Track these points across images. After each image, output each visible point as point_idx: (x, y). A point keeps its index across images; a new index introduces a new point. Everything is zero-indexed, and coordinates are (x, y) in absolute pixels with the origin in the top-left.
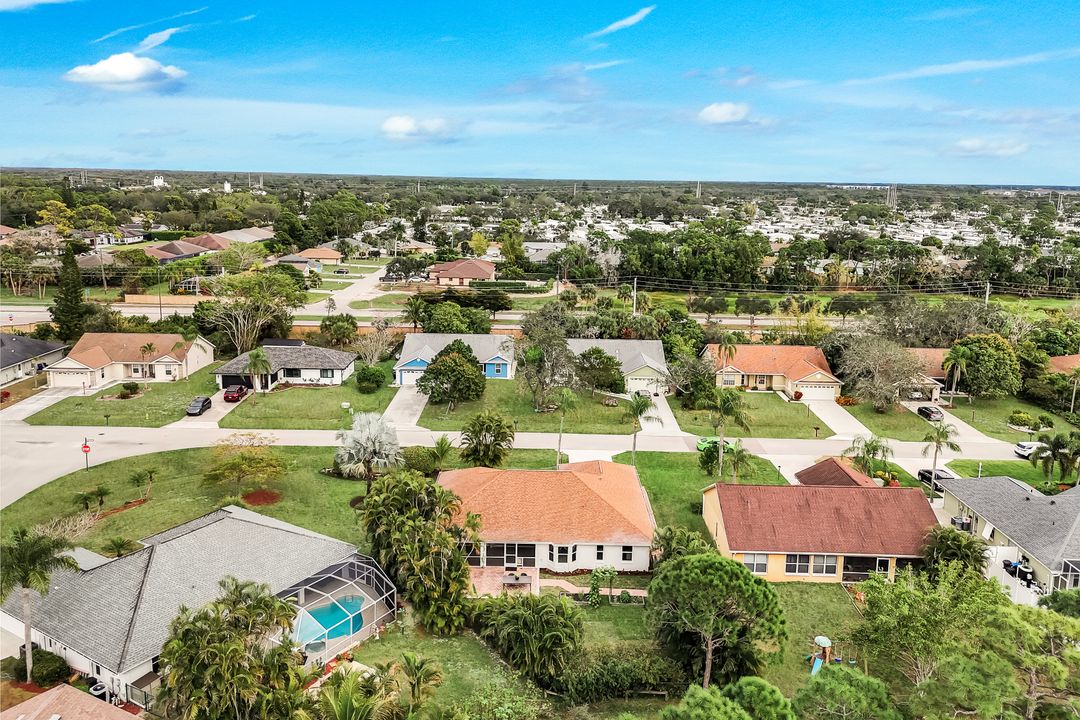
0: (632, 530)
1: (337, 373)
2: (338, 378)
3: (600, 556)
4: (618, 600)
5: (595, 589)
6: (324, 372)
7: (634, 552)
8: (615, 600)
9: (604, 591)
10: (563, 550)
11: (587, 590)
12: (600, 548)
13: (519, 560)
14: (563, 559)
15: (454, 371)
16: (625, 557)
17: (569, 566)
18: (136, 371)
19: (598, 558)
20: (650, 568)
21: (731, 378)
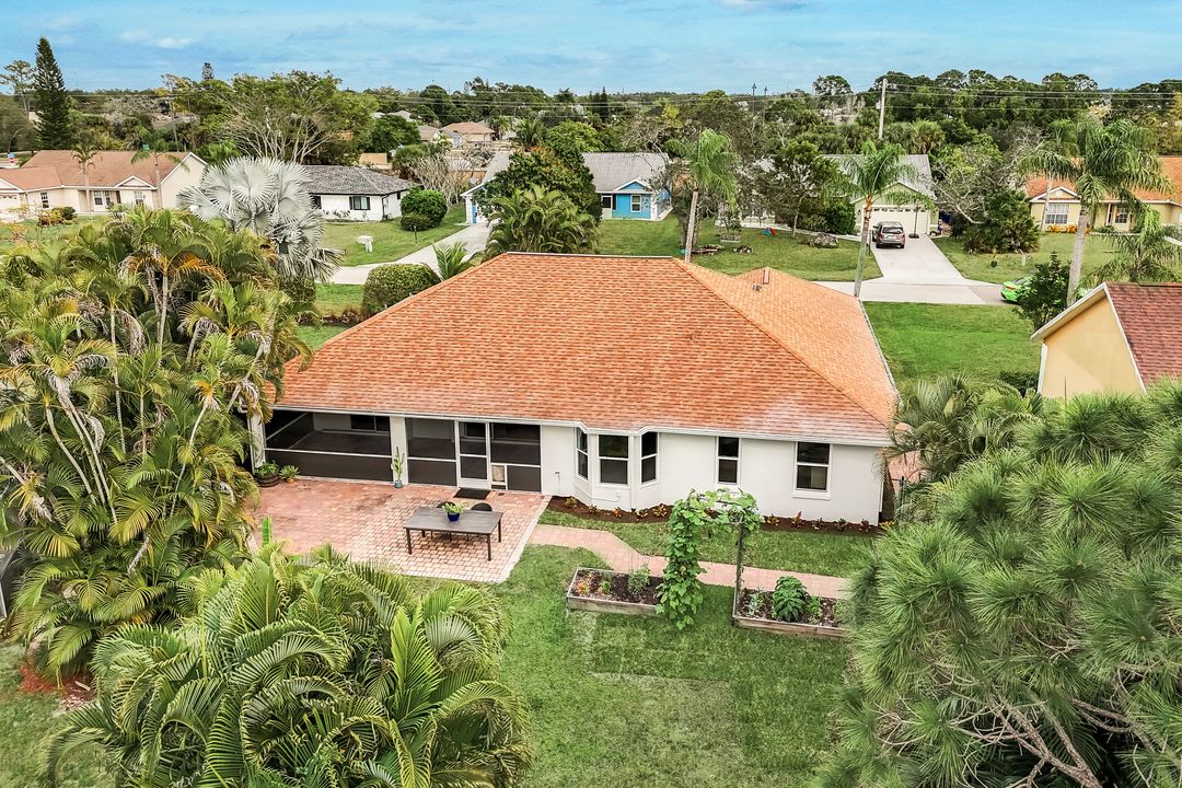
0: (827, 395)
1: (376, 203)
2: (376, 209)
3: (728, 473)
4: (765, 609)
5: (683, 564)
6: (355, 200)
7: (837, 465)
8: (753, 605)
9: (717, 574)
10: (614, 446)
11: (658, 566)
12: (728, 447)
13: (496, 472)
14: (614, 472)
15: (535, 173)
16: (804, 480)
17: (633, 495)
18: (99, 201)
19: (722, 478)
20: (882, 518)
21: (1060, 211)
